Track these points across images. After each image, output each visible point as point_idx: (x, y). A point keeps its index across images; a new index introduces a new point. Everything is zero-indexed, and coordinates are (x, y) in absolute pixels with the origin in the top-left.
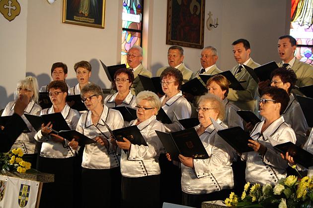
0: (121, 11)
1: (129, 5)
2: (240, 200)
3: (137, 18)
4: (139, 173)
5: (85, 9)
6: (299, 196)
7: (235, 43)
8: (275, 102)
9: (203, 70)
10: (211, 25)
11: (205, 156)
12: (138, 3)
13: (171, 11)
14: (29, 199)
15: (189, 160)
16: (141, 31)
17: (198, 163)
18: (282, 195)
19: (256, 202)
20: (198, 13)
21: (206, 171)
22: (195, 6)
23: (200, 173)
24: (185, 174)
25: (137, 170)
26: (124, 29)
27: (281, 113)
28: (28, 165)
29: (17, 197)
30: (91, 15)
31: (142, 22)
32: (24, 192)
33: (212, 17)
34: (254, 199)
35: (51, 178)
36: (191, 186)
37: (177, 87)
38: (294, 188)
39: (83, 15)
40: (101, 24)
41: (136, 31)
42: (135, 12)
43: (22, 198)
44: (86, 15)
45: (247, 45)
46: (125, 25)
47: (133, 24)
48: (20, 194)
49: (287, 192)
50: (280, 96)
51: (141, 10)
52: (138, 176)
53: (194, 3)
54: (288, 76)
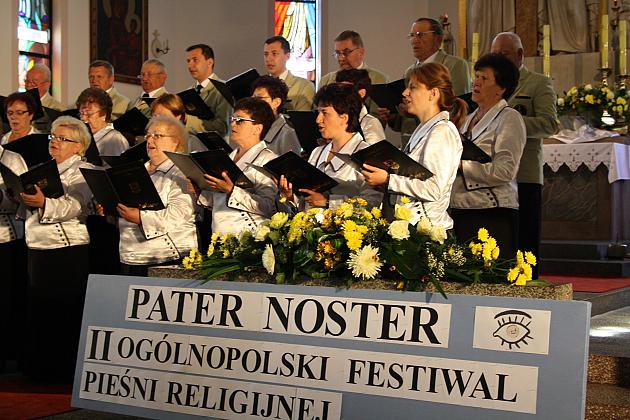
0: (16, 25)
1: (28, 15)
2: (205, 258)
3: (42, 37)
4: (56, 242)
6: (291, 239)
8: (254, 123)
10: (158, 50)
11: (158, 205)
12: (44, 13)
13: (95, 26)
15: (133, 212)
16: (49, 57)
17: (148, 216)
18: (268, 240)
19: (230, 257)
20: (137, 32)
21: (158, 228)
23: (150, 232)
25: (53, 237)
26: (22, 53)
31: (51, 42)
34: (226, 253)
36: (133, 252)
37: (103, 118)
38: (284, 230)
41: (41, 56)
42: (40, 27)
45: (208, 52)
46: (24, 46)
47: (37, 45)
49: (273, 236)
51: (48, 24)
52: (54, 246)
53: (131, 16)
54: (278, 88)
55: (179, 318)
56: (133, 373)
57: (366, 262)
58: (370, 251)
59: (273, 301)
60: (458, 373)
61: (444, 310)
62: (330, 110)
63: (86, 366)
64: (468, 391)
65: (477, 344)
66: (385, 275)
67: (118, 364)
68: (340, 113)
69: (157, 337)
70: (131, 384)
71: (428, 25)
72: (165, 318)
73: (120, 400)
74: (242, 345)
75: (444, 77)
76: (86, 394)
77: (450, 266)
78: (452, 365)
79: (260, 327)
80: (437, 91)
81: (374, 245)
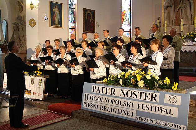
0: (68, 22)
2: (108, 80)
3: (73, 25)
5: (56, 22)
6: (125, 78)
7: (104, 30)
8: (118, 49)
9: (95, 40)
10: (97, 26)
11: (97, 67)
14: (42, 83)
15: (92, 69)
16: (75, 29)
17: (95, 69)
18: (121, 78)
19: (113, 80)
20: (93, 22)
21: (98, 72)
22: (92, 20)
23: (96, 72)
24: (91, 73)
25: (76, 72)
26: (69, 28)
27: (119, 52)
28: (41, 73)
29: (38, 83)
30: (58, 24)
31: (75, 26)
32: (40, 81)
33: (98, 23)
34: (112, 80)
35: (48, 77)
36: (93, 77)
37: (86, 45)
38: (124, 75)
39: (56, 24)
40: (62, 27)
41: (73, 29)
43: (39, 83)
44: (57, 24)
45: (108, 31)
47: (72, 26)
48: (39, 82)
49: (122, 77)
50: (119, 47)
51: (75, 22)
53: (91, 19)
54: (122, 41)
55: (102, 93)
56: (93, 103)
57: (141, 84)
58: (142, 81)
59: (122, 90)
60: (161, 108)
61: (158, 94)
62: (134, 47)
63: (84, 101)
64: (163, 112)
65: (165, 102)
66: (145, 86)
67: (90, 101)
68: (136, 48)
69: (98, 96)
70: (93, 105)
71: (155, 25)
72: (99, 92)
73: (91, 108)
74: (116, 99)
75: (159, 42)
76: (84, 107)
77: (159, 85)
78: (160, 106)
79: (119, 96)
80: (157, 45)
81: (143, 80)
